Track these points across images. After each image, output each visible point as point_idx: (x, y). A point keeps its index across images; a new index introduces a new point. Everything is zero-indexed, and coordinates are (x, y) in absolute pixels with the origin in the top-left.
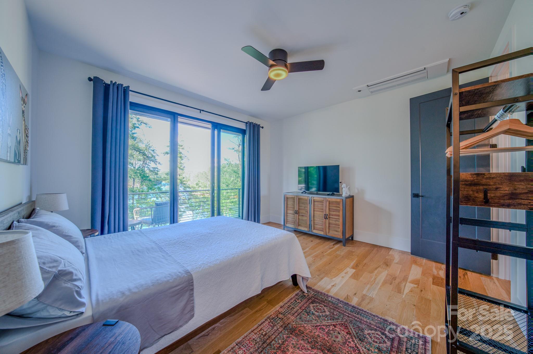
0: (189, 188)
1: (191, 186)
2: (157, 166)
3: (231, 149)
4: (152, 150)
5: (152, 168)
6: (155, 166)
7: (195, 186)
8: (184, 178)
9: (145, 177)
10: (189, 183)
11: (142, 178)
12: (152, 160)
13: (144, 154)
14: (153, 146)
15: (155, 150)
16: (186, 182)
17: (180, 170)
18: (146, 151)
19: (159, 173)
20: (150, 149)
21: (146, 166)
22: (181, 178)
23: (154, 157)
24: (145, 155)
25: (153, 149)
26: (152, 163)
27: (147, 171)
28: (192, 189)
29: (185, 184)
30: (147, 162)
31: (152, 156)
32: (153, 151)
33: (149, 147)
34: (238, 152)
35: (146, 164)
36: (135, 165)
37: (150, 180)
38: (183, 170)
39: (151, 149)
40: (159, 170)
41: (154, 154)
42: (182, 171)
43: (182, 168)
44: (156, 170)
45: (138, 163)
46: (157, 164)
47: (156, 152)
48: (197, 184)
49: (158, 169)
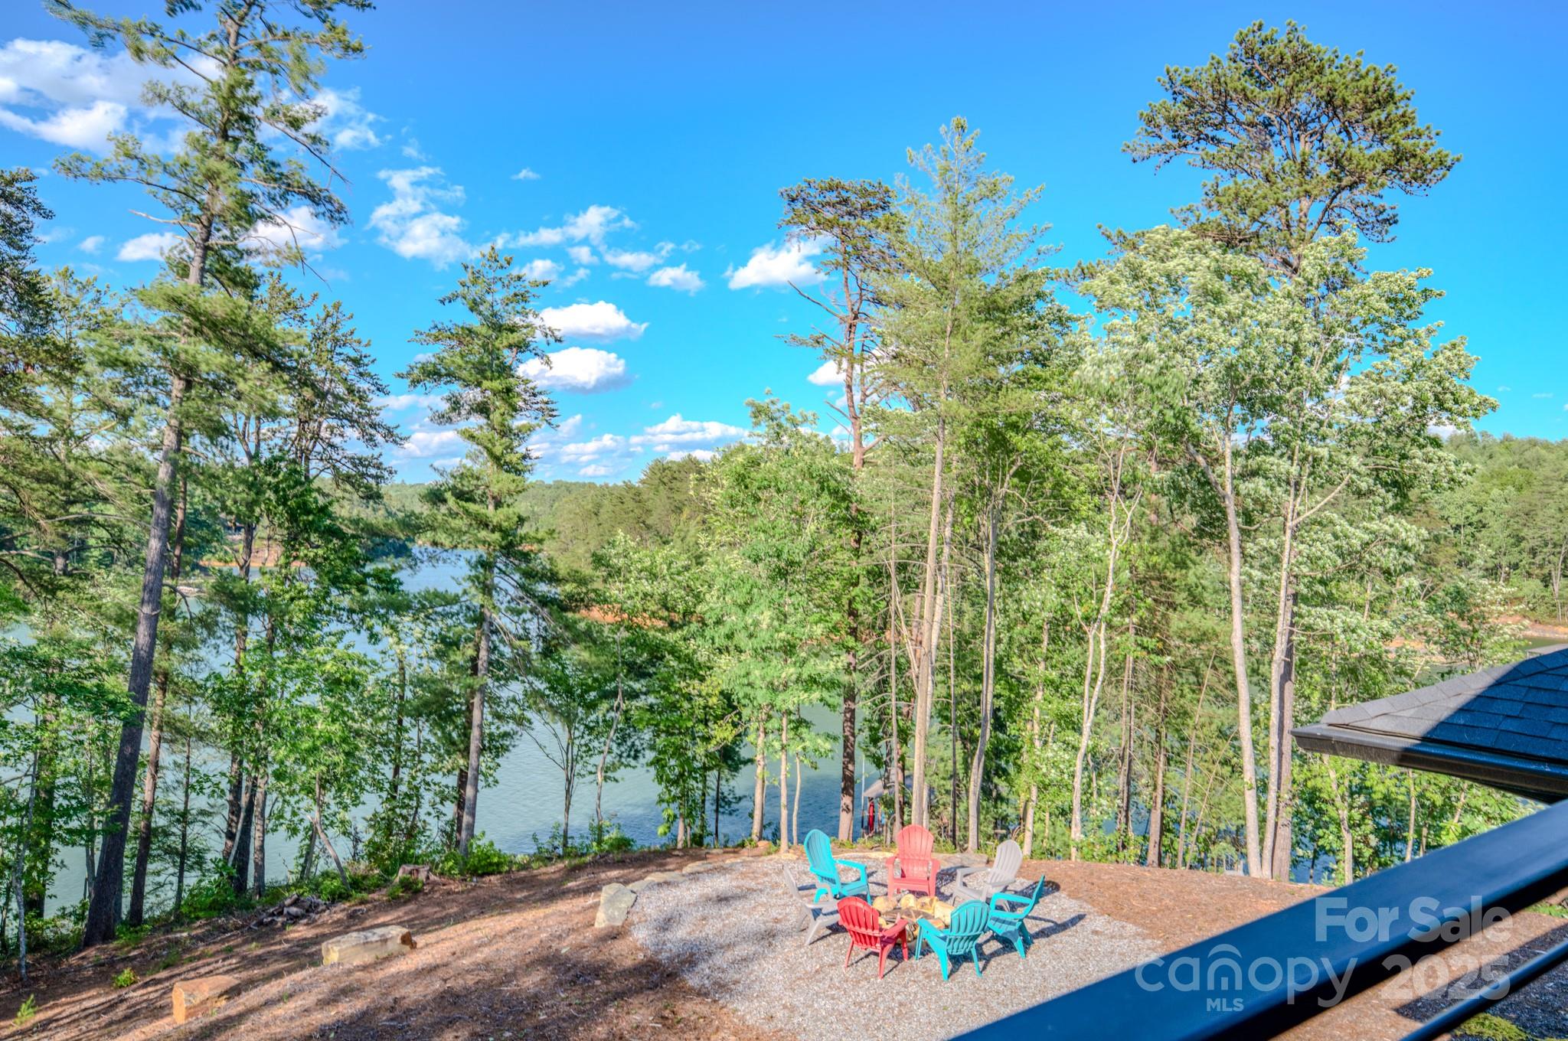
0: (553, 578)
1: (562, 570)
2: (376, 452)
3: (802, 343)
4: (349, 359)
5: (351, 459)
6: (361, 450)
7: (587, 570)
8: (521, 520)
9: (308, 512)
10: (547, 554)
11: (293, 517)
12: (348, 417)
13: (305, 380)
14: (355, 337)
15: (366, 361)
16: (535, 547)
17: (504, 475)
18: (319, 364)
19: (384, 488)
20: (338, 350)
21: (319, 448)
22: (508, 518)
23: (361, 398)
24: (313, 386)
25: (353, 355)
26: (352, 433)
27: (324, 479)
28: (569, 587)
29: (525, 556)
30: (320, 424)
31: (351, 391)
32: (356, 362)
33: (336, 341)
34: (845, 365)
35: (316, 437)
36: (258, 446)
37: (333, 532)
38: (518, 472)
39: (348, 351)
40: (386, 474)
41: (363, 385)
42: (512, 476)
43: (513, 458)
44: (373, 471)
45: (274, 432)
46: (379, 438)
47: (371, 369)
48: (598, 560)
49: (379, 467)
